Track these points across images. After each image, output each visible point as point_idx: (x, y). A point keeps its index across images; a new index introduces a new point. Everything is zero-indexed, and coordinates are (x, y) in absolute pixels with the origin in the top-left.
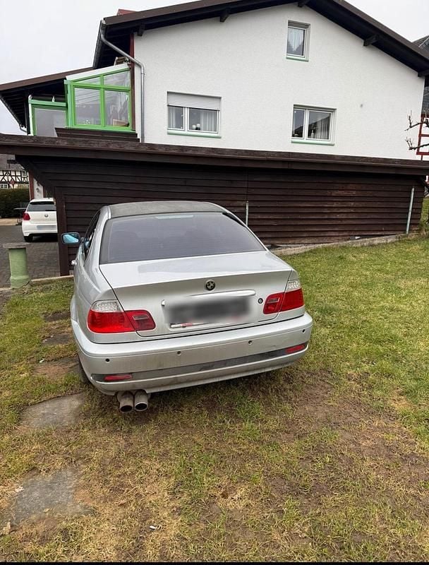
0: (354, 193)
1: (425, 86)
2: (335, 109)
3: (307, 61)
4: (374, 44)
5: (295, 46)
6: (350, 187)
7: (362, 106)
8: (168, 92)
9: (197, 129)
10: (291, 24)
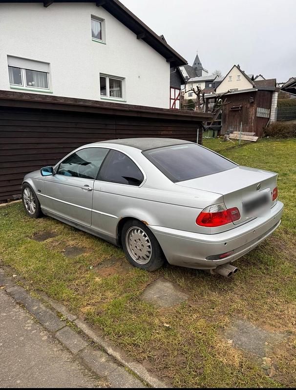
0: (171, 132)
1: (170, 68)
2: (124, 78)
3: (105, 44)
4: (142, 39)
5: (96, 33)
6: (169, 129)
7: (139, 77)
8: (8, 56)
9: (32, 85)
10: (93, 17)
